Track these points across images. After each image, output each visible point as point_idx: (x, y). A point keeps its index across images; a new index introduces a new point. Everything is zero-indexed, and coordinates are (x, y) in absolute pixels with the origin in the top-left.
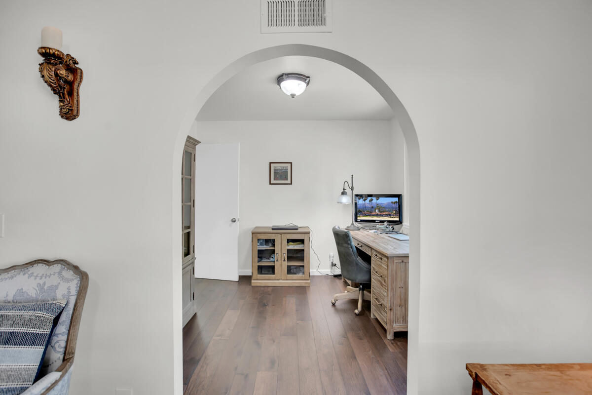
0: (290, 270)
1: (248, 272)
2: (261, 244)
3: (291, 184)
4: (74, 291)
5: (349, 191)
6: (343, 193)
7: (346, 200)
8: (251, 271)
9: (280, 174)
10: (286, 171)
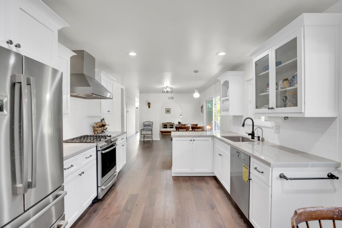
2: (164, 126)
3: (170, 113)
6: (181, 115)
7: (181, 117)
9: (168, 111)
10: (169, 110)
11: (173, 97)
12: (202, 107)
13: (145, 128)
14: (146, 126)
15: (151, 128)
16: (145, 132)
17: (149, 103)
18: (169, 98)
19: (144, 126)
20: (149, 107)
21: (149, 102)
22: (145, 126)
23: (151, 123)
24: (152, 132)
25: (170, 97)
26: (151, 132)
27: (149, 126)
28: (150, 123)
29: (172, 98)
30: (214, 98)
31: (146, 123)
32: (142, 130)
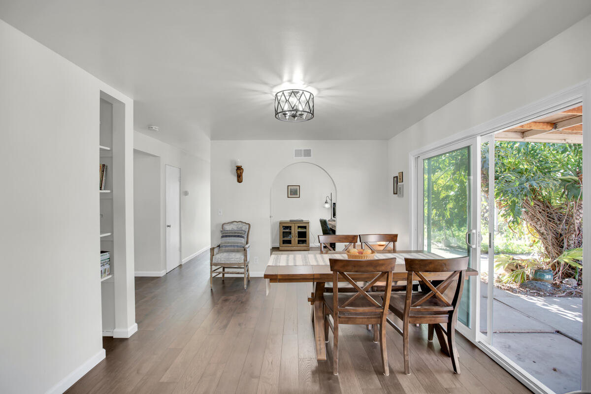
0: (299, 242)
1: (277, 245)
2: (284, 229)
3: (299, 197)
4: (247, 228)
5: (329, 201)
6: (326, 202)
7: (327, 206)
8: (279, 244)
9: (294, 192)
10: (296, 191)
11: (310, 151)
12: (398, 180)
13: (226, 243)
14: (229, 236)
15: (243, 241)
16: (225, 254)
17: (239, 169)
18: (298, 153)
19: (223, 237)
20: (240, 178)
21: (239, 165)
22: (226, 236)
23: (245, 228)
24: (246, 256)
25: (301, 150)
26: (243, 257)
27: (238, 236)
28: (240, 225)
29: (307, 153)
30: (479, 138)
31: (228, 228)
32: (216, 250)
